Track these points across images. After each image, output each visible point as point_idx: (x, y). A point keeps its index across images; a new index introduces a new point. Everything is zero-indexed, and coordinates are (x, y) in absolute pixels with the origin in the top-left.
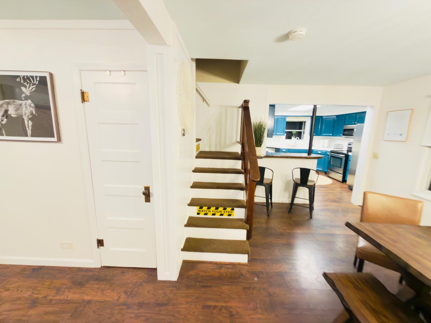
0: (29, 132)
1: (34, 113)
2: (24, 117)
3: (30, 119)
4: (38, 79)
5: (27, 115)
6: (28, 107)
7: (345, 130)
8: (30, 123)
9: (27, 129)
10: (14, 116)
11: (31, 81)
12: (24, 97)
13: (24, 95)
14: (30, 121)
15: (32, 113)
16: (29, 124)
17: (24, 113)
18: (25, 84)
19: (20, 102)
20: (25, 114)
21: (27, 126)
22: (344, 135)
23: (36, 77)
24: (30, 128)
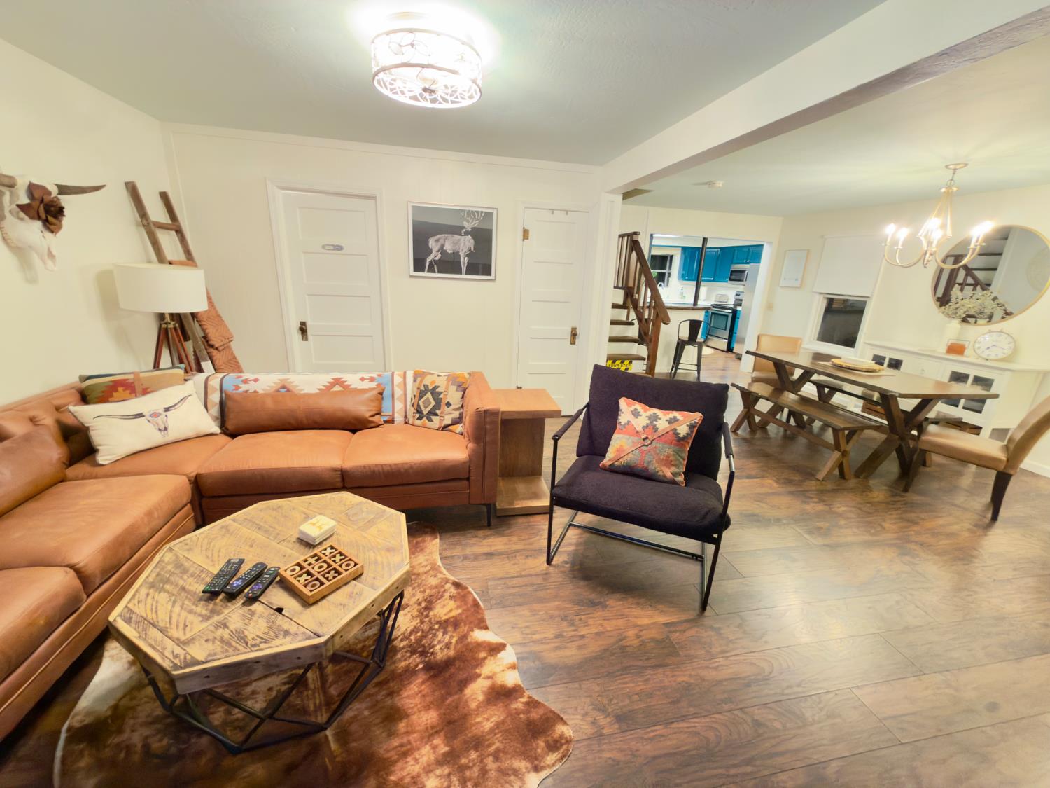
0: (464, 269)
1: (472, 249)
2: (460, 253)
3: (467, 256)
4: (483, 215)
5: (464, 251)
6: (467, 243)
7: (733, 272)
8: (467, 260)
9: (462, 266)
10: (449, 252)
11: (475, 217)
12: (465, 233)
13: (464, 230)
14: (466, 258)
15: (470, 250)
16: (464, 261)
17: (461, 248)
18: (469, 219)
19: (460, 237)
20: (463, 250)
21: (462, 263)
22: (731, 280)
23: (482, 212)
24: (466, 265)
